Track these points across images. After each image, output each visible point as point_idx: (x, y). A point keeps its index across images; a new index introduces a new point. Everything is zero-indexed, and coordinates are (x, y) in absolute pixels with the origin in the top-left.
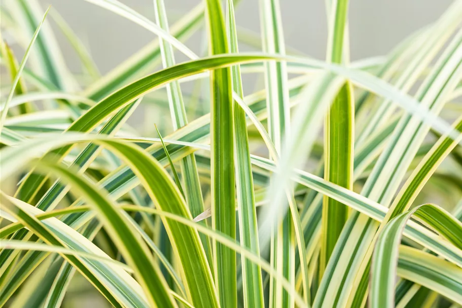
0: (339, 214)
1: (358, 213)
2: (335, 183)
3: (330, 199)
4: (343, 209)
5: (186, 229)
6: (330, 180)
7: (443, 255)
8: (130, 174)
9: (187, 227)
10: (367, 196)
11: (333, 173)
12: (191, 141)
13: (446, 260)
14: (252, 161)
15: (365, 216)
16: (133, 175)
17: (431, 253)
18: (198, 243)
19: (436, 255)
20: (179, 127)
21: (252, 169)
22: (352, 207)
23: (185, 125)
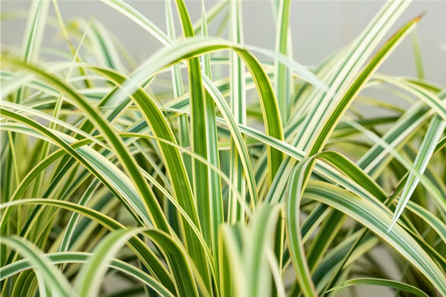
0: (278, 157)
1: (290, 157)
2: (273, 136)
3: (271, 147)
4: (280, 154)
5: (172, 149)
6: (270, 135)
7: (348, 189)
8: (145, 124)
9: (173, 147)
10: (296, 146)
11: (271, 130)
12: (178, 108)
13: (350, 192)
14: (216, 120)
15: (294, 159)
16: (147, 125)
17: (341, 187)
18: (182, 164)
19: (344, 188)
20: (178, 96)
21: (217, 124)
22: (286, 153)
23: (182, 95)
